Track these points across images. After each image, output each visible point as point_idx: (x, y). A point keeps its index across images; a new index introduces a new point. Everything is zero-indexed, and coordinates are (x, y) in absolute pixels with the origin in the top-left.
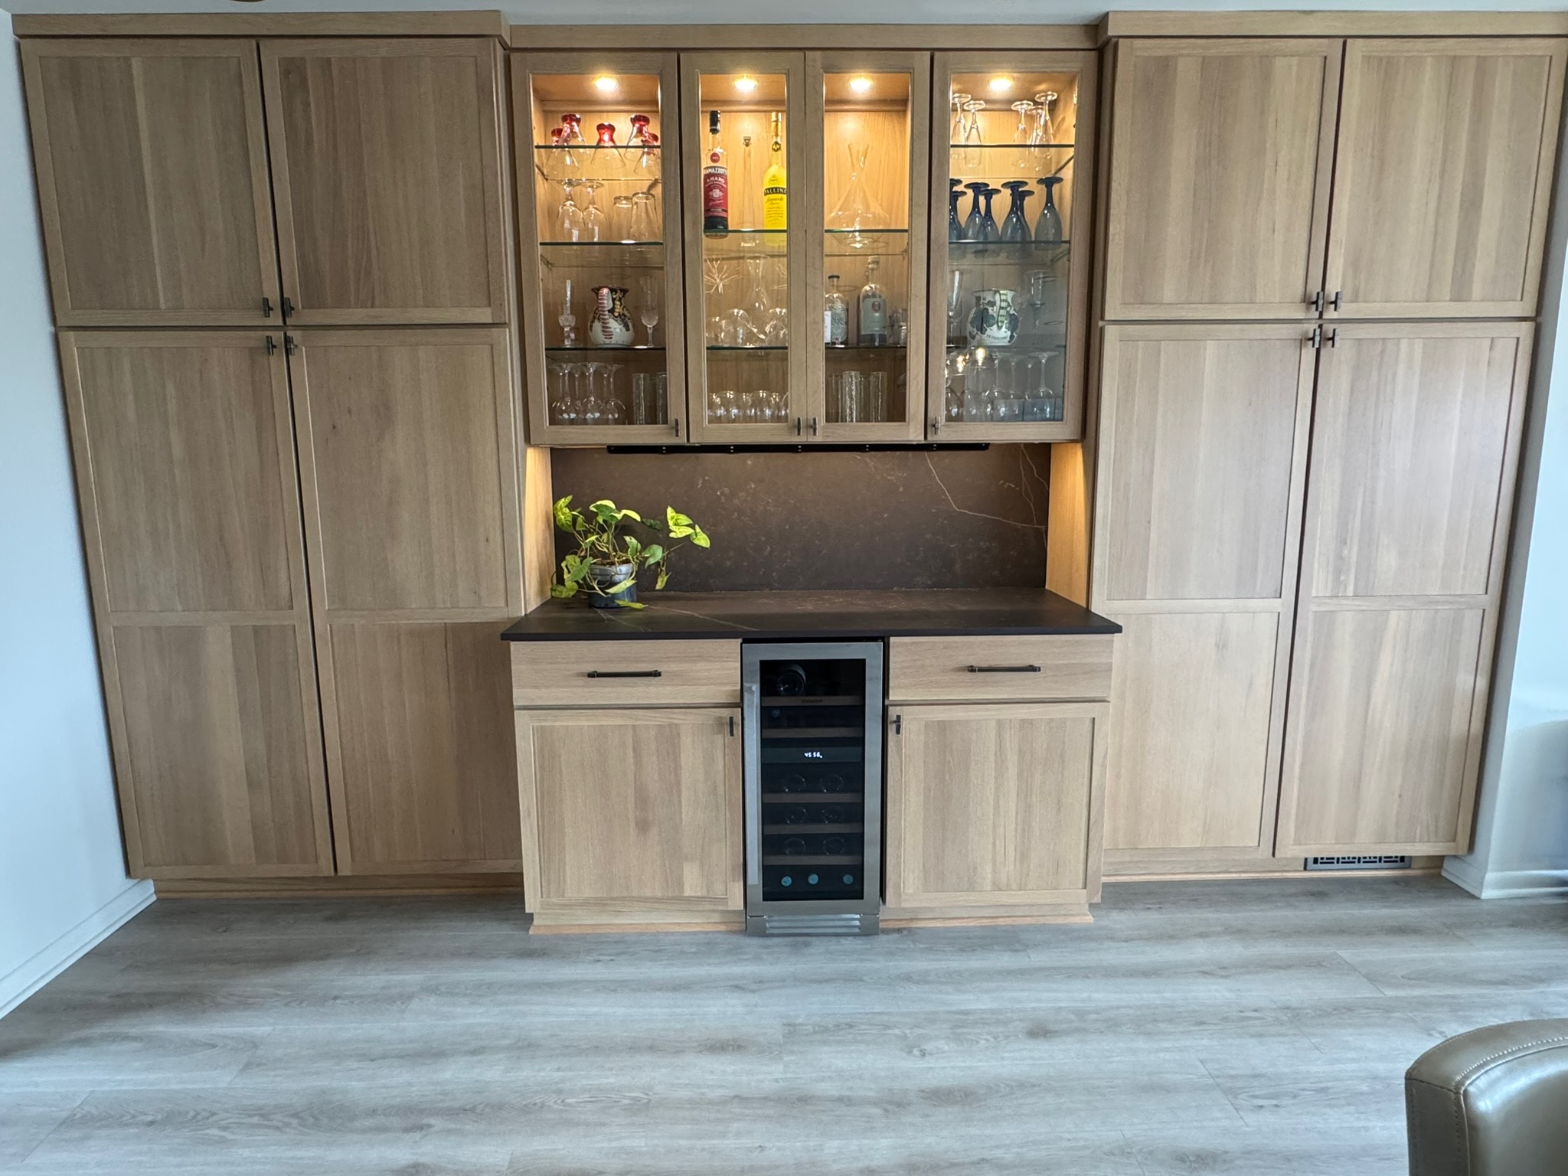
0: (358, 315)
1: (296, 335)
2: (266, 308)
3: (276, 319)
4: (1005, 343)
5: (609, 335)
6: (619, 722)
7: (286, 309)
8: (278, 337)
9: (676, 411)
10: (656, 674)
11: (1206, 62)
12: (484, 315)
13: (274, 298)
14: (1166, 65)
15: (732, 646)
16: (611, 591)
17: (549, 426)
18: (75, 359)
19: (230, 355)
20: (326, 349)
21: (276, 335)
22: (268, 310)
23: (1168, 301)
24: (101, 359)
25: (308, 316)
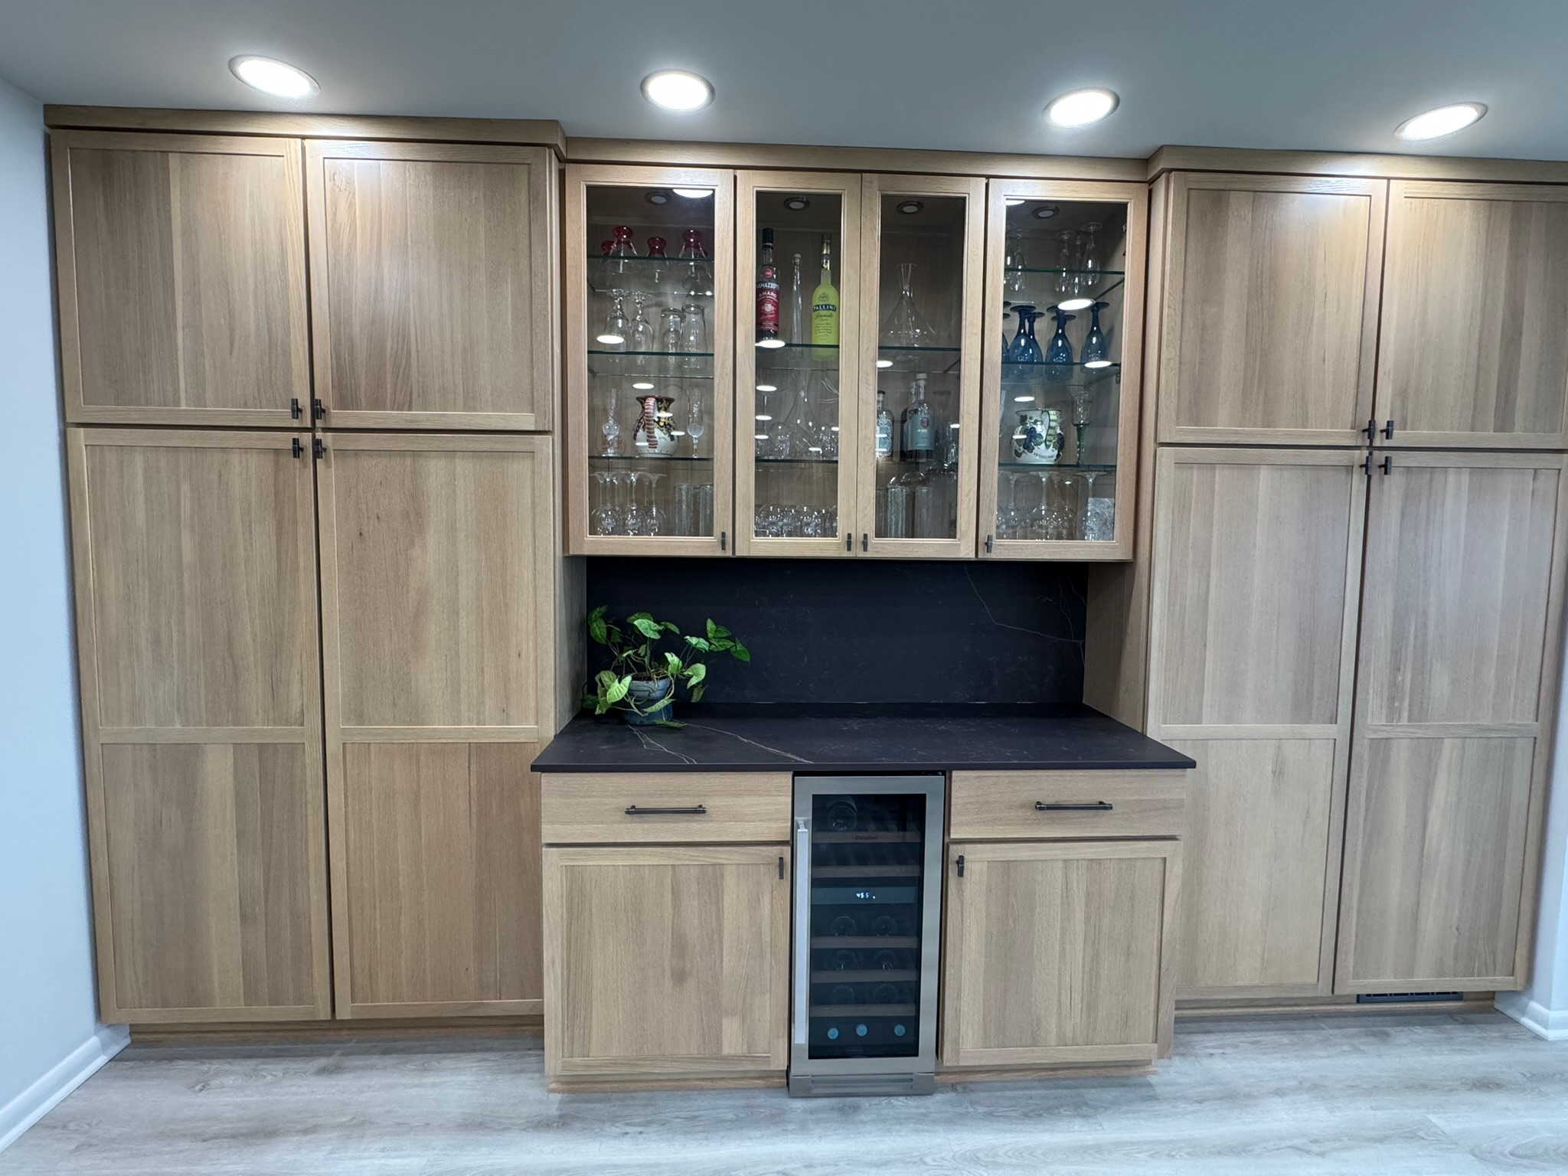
0: (394, 418)
1: (325, 438)
2: (295, 408)
3: (304, 421)
4: (1052, 462)
5: (653, 444)
6: (656, 861)
7: (318, 411)
9: (721, 521)
10: (701, 811)
12: (526, 421)
13: (305, 402)
14: (1218, 198)
15: (782, 781)
16: (649, 710)
17: (588, 536)
18: (83, 461)
19: (254, 459)
20: (357, 453)
21: (306, 439)
22: (297, 411)
23: (1224, 425)
24: (111, 457)
25: (338, 417)
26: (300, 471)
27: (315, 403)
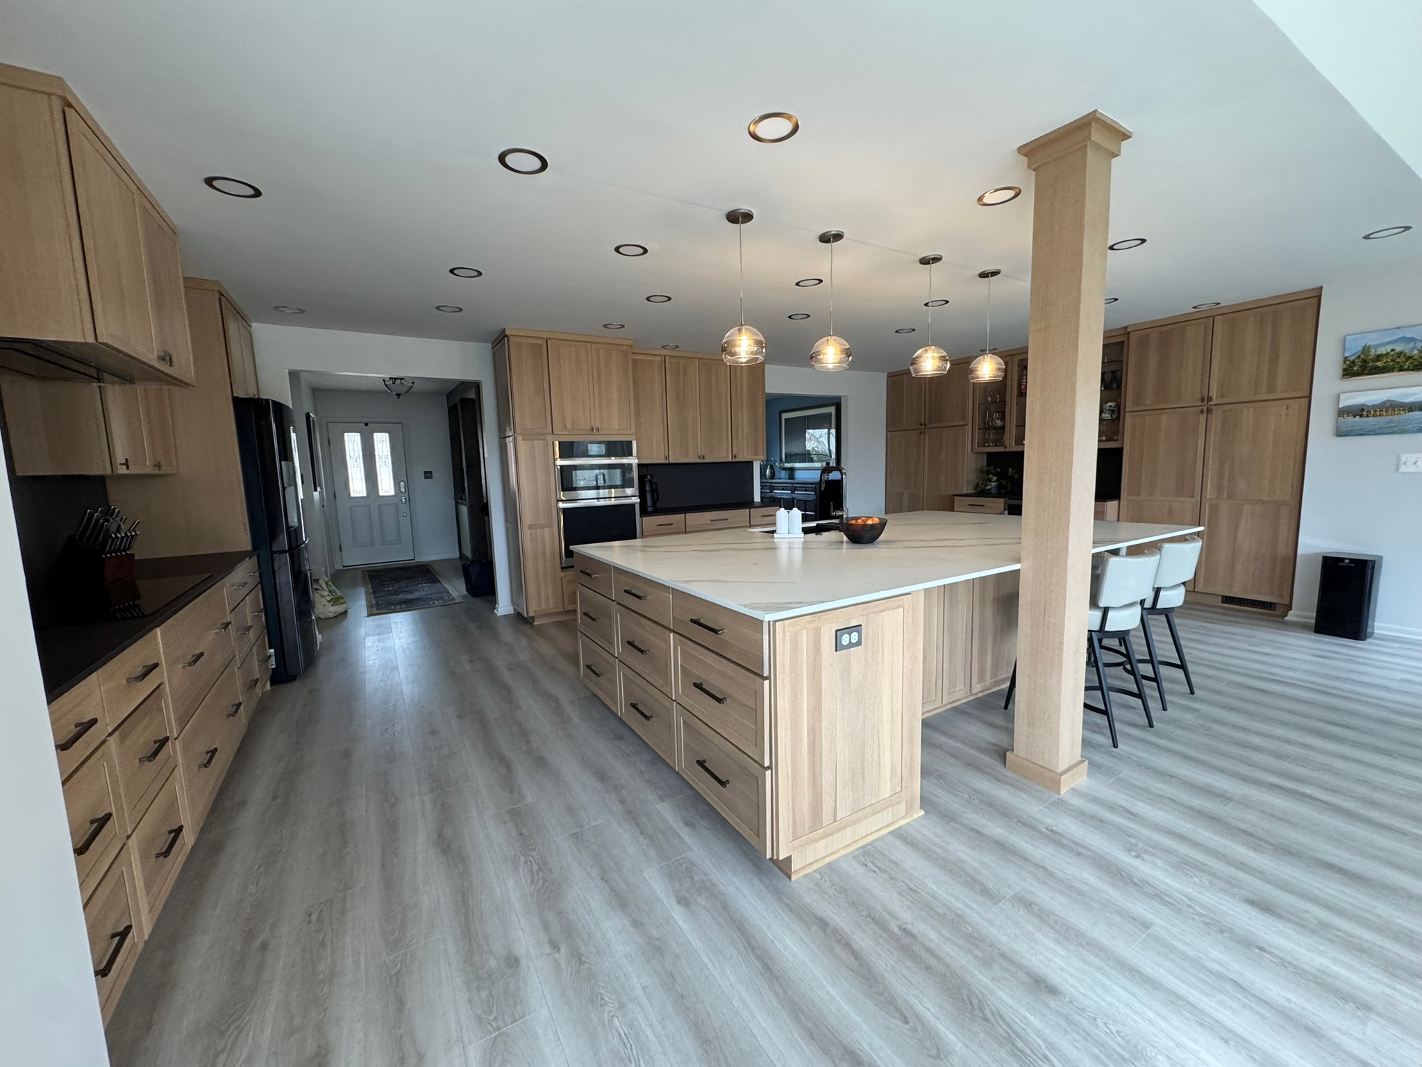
0: (936, 425)
1: (926, 430)
2: (921, 424)
3: (923, 427)
5: (996, 423)
7: (925, 425)
8: (923, 431)
10: (983, 506)
11: (1161, 333)
12: (962, 423)
13: (923, 423)
14: (1147, 336)
18: (889, 438)
19: (914, 435)
20: (932, 433)
23: (1148, 404)
24: (894, 437)
25: (929, 426)
26: (921, 437)
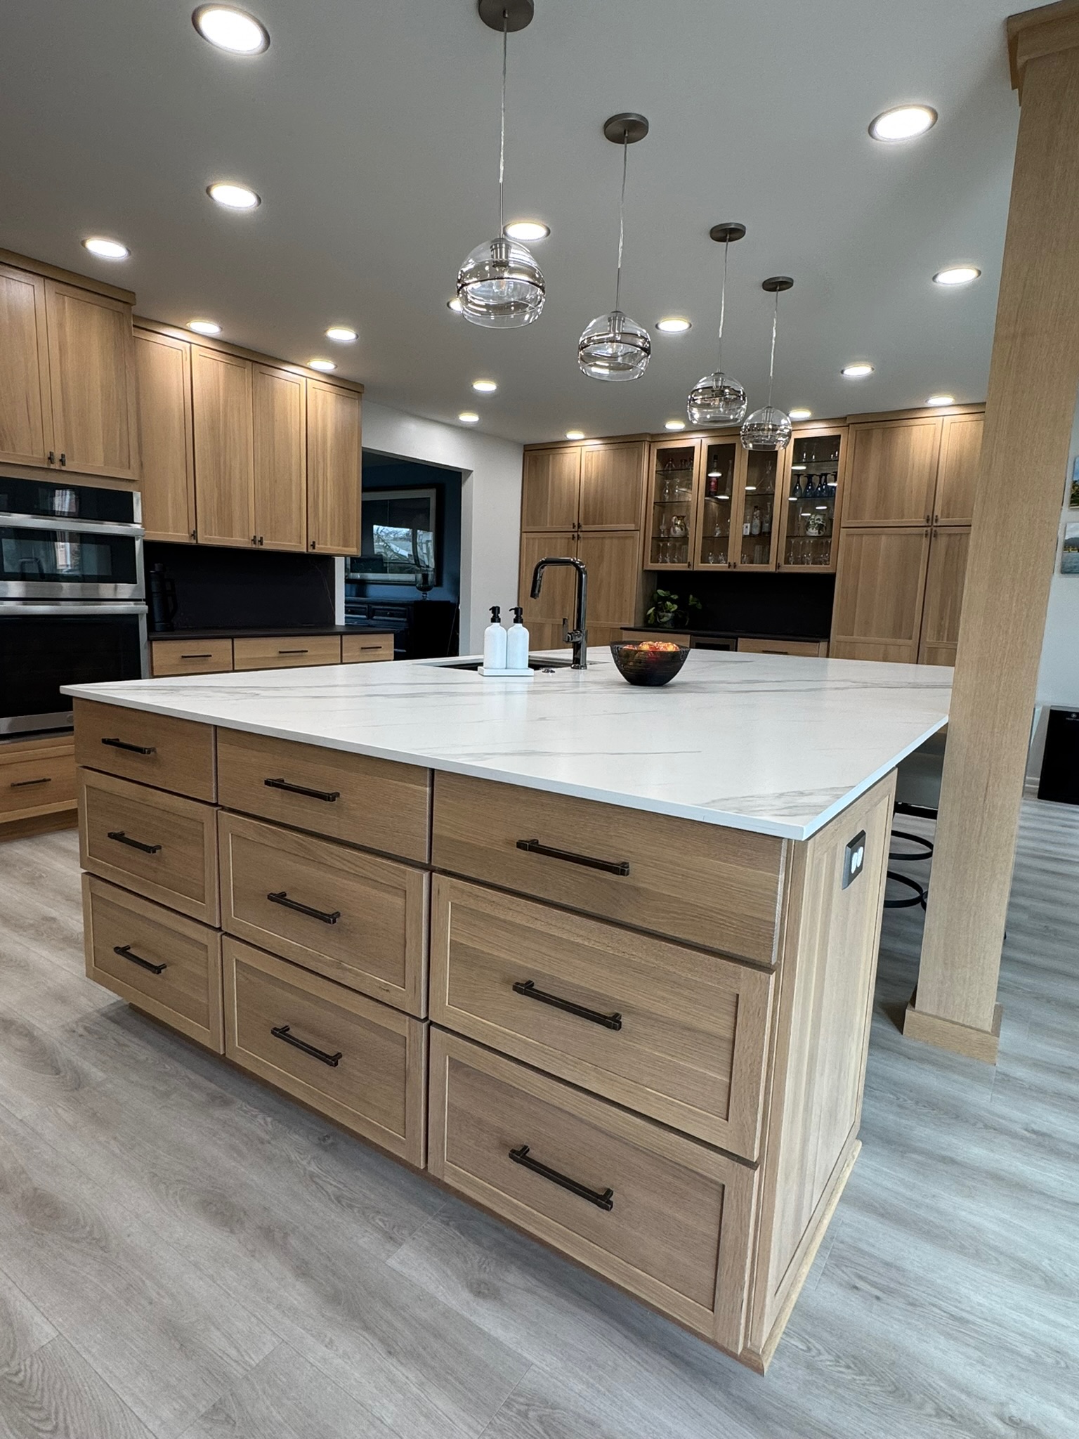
0: (596, 528)
1: (580, 534)
3: (576, 529)
4: (817, 535)
5: (674, 531)
7: (579, 526)
9: (690, 559)
12: (632, 527)
13: (576, 524)
15: (688, 637)
16: (662, 620)
17: (650, 564)
18: (524, 541)
19: (563, 540)
20: (588, 538)
21: (576, 534)
22: (574, 527)
23: (867, 519)
24: (531, 541)
25: (584, 528)
26: (573, 543)
27: (579, 524)
